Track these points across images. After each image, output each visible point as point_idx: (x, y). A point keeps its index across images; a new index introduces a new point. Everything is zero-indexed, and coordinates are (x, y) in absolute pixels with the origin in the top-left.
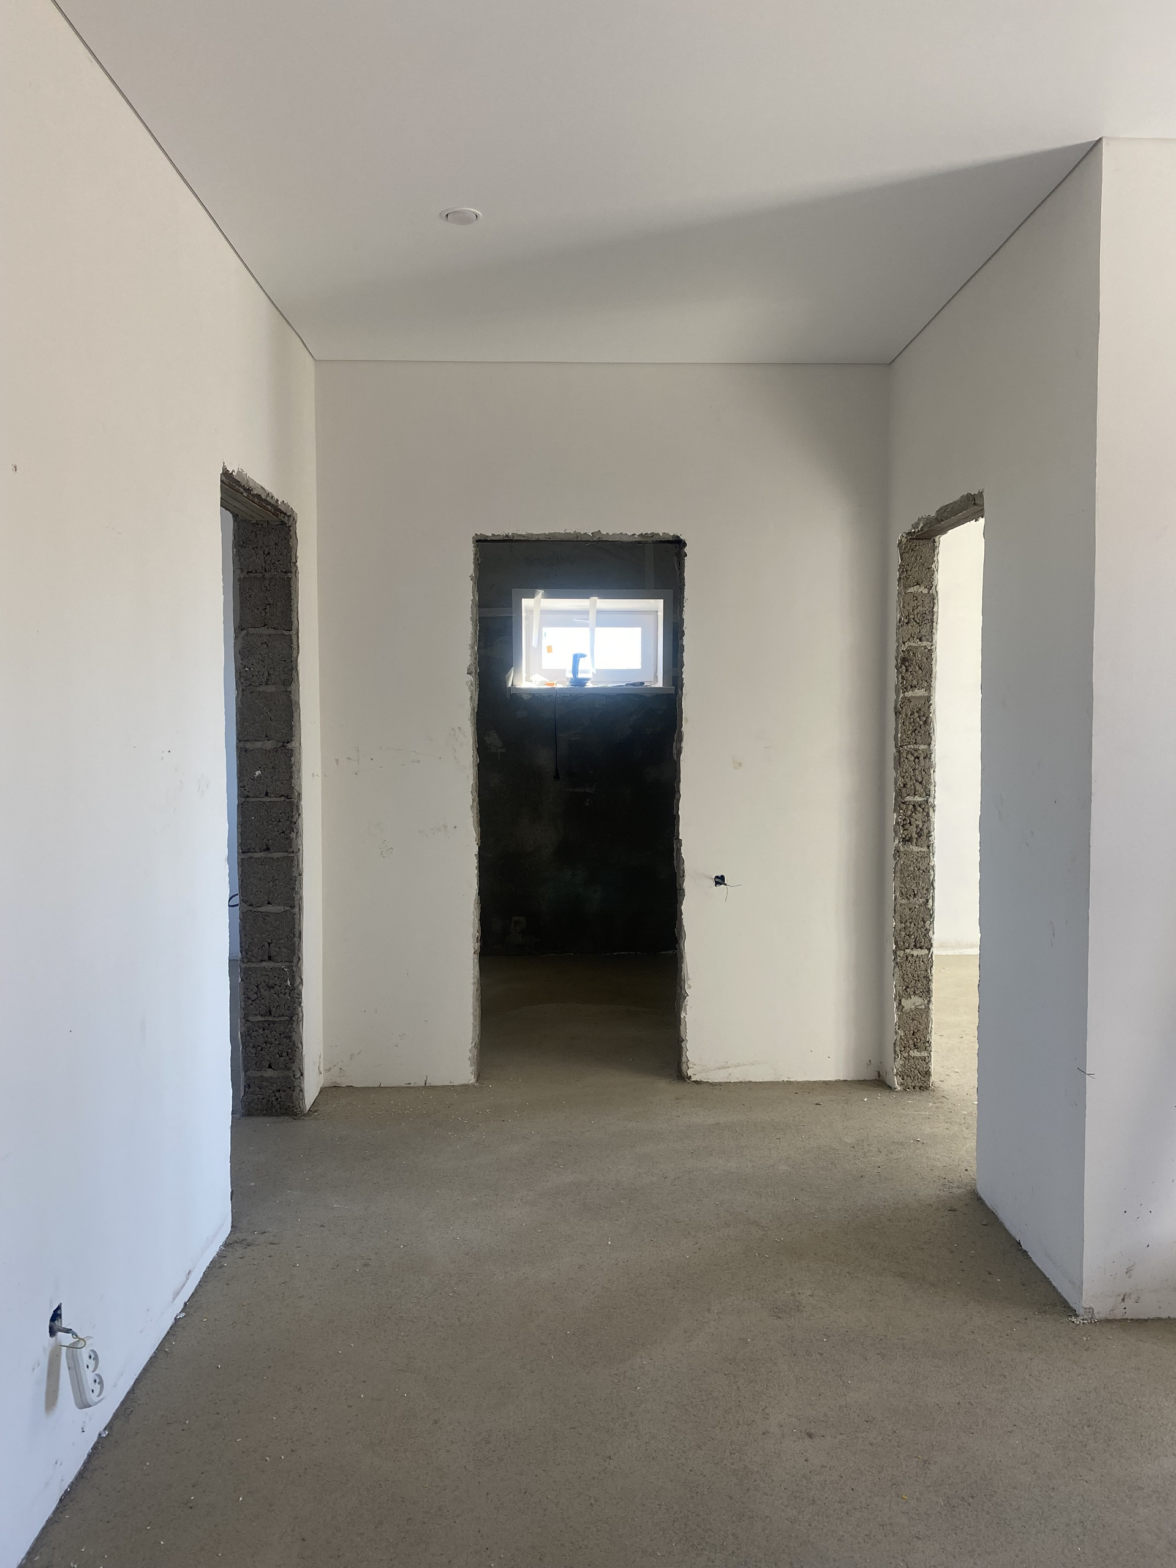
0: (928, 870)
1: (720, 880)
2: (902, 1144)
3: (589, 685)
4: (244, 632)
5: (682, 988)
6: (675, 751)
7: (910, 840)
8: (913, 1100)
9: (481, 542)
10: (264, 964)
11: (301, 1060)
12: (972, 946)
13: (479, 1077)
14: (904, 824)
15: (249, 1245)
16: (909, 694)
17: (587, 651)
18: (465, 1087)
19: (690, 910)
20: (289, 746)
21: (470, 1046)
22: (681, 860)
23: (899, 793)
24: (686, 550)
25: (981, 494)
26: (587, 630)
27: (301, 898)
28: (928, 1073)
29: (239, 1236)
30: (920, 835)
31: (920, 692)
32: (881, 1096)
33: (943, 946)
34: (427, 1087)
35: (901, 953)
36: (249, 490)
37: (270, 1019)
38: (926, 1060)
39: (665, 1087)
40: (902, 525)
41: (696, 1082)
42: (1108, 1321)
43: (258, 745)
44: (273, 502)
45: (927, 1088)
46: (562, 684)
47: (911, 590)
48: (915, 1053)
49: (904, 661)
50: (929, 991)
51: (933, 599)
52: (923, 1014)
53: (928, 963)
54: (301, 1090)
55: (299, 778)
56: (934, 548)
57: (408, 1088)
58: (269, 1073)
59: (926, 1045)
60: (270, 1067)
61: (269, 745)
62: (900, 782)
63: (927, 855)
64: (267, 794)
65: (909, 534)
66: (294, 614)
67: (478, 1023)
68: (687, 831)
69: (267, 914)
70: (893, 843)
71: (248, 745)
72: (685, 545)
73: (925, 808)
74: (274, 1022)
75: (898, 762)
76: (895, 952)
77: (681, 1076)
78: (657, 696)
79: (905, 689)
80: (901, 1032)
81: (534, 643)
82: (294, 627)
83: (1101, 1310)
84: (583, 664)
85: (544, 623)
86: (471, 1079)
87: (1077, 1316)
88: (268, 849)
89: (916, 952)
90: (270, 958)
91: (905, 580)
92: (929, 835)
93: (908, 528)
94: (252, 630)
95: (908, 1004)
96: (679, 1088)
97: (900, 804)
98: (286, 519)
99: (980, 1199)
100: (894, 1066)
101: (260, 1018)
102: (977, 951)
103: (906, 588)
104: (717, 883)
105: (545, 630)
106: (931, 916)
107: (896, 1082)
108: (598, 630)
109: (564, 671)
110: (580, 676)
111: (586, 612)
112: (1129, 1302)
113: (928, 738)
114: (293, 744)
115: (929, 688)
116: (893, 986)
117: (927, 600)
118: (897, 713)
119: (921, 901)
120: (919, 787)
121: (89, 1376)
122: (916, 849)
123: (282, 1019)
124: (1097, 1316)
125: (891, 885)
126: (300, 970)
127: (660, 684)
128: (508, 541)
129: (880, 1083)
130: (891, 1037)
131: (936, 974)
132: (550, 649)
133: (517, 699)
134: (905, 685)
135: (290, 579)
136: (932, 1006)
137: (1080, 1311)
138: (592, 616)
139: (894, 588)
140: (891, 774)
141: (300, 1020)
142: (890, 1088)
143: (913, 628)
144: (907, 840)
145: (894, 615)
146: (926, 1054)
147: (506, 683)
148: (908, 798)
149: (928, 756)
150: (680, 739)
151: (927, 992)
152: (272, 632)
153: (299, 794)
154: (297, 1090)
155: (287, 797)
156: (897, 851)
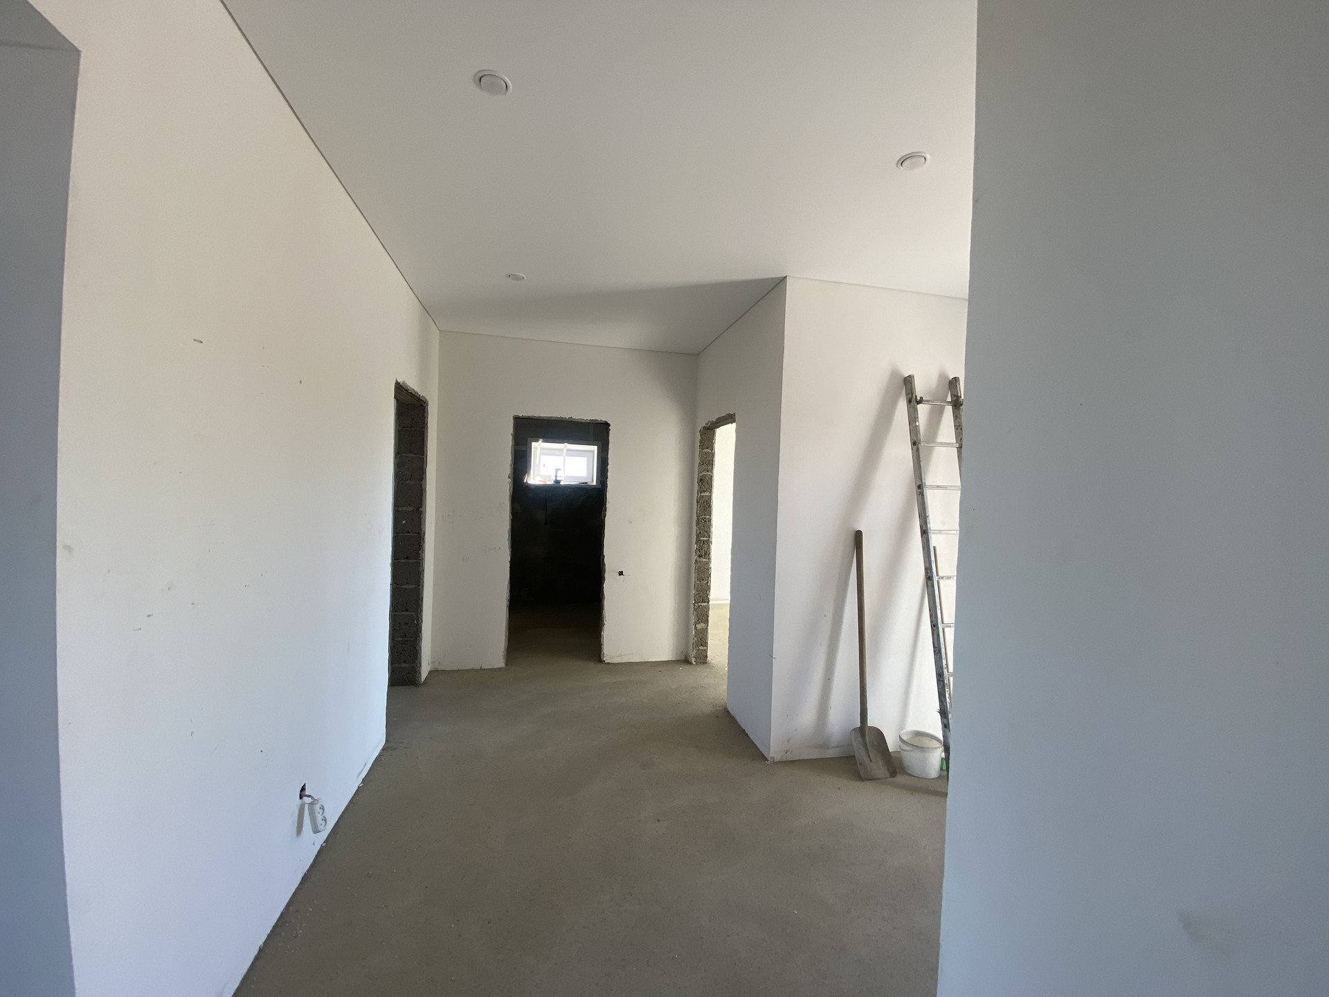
0: (709, 569)
1: (621, 573)
2: (696, 688)
3: (562, 483)
4: (400, 455)
5: (602, 621)
6: (603, 515)
7: (702, 556)
8: (700, 669)
9: (517, 419)
10: (404, 613)
11: (420, 659)
12: (727, 600)
13: (506, 665)
14: (699, 549)
15: (394, 749)
16: (703, 494)
17: (562, 468)
18: (500, 669)
19: (607, 586)
20: (420, 509)
21: (503, 650)
22: (604, 564)
23: (697, 536)
24: (610, 428)
25: (734, 414)
26: (562, 457)
27: (423, 582)
28: (706, 657)
29: (389, 745)
30: (705, 554)
31: (707, 494)
32: (687, 667)
33: (713, 600)
34: (482, 669)
35: (696, 605)
36: (407, 390)
37: (405, 639)
38: (706, 651)
39: (593, 666)
40: (701, 424)
41: (608, 663)
42: (780, 762)
43: (405, 509)
44: (418, 396)
45: (706, 663)
46: (550, 482)
47: (705, 450)
48: (701, 648)
49: (701, 480)
50: (708, 621)
51: (713, 455)
52: (705, 631)
53: (707, 608)
54: (420, 673)
55: (425, 525)
56: (714, 434)
57: (472, 670)
58: (404, 665)
59: (705, 644)
60: (404, 662)
61: (410, 509)
62: (698, 531)
63: (708, 563)
64: (408, 532)
65: (704, 427)
66: (425, 448)
67: (507, 639)
68: (607, 552)
69: (406, 589)
70: (695, 557)
71: (400, 509)
72: (609, 425)
73: (708, 543)
74: (407, 641)
75: (698, 523)
76: (694, 604)
77: (600, 661)
78: (593, 488)
79: (701, 492)
80: (696, 639)
81: (537, 463)
82: (425, 454)
83: (778, 758)
84: (559, 473)
85: (542, 454)
86: (503, 665)
87: (768, 761)
88: (407, 558)
89: (703, 604)
90: (406, 610)
91: (702, 446)
92: (709, 554)
93: (704, 425)
94: (404, 455)
95: (699, 626)
96: (599, 666)
97: (698, 541)
98: (423, 404)
99: (728, 711)
100: (693, 653)
101: (400, 639)
102: (729, 602)
103: (702, 449)
104: (620, 575)
105: (542, 457)
106: (710, 588)
107: (693, 660)
108: (567, 458)
109: (551, 476)
110: (558, 479)
111: (562, 450)
112: (789, 753)
113: (710, 514)
114: (422, 509)
115: (711, 492)
116: (693, 619)
117: (711, 455)
118: (698, 502)
119: (706, 582)
120: (706, 534)
121: (319, 817)
122: (704, 560)
123: (412, 639)
124: (775, 760)
125: (693, 575)
126: (422, 616)
127: (595, 483)
128: (529, 419)
129: (686, 661)
130: (692, 641)
131: (711, 613)
132: (544, 465)
133: (528, 488)
134: (701, 491)
135: (424, 432)
136: (709, 627)
137: (769, 758)
138: (565, 451)
139: (698, 449)
140: (695, 528)
141: (420, 640)
142: (691, 663)
143: (704, 466)
144: (700, 556)
145: (697, 461)
146: (705, 648)
147: (523, 480)
148: (702, 539)
149: (710, 521)
150: (606, 511)
151: (707, 622)
152: (413, 455)
153: (424, 533)
154: (418, 673)
155: (418, 533)
156: (696, 561)
